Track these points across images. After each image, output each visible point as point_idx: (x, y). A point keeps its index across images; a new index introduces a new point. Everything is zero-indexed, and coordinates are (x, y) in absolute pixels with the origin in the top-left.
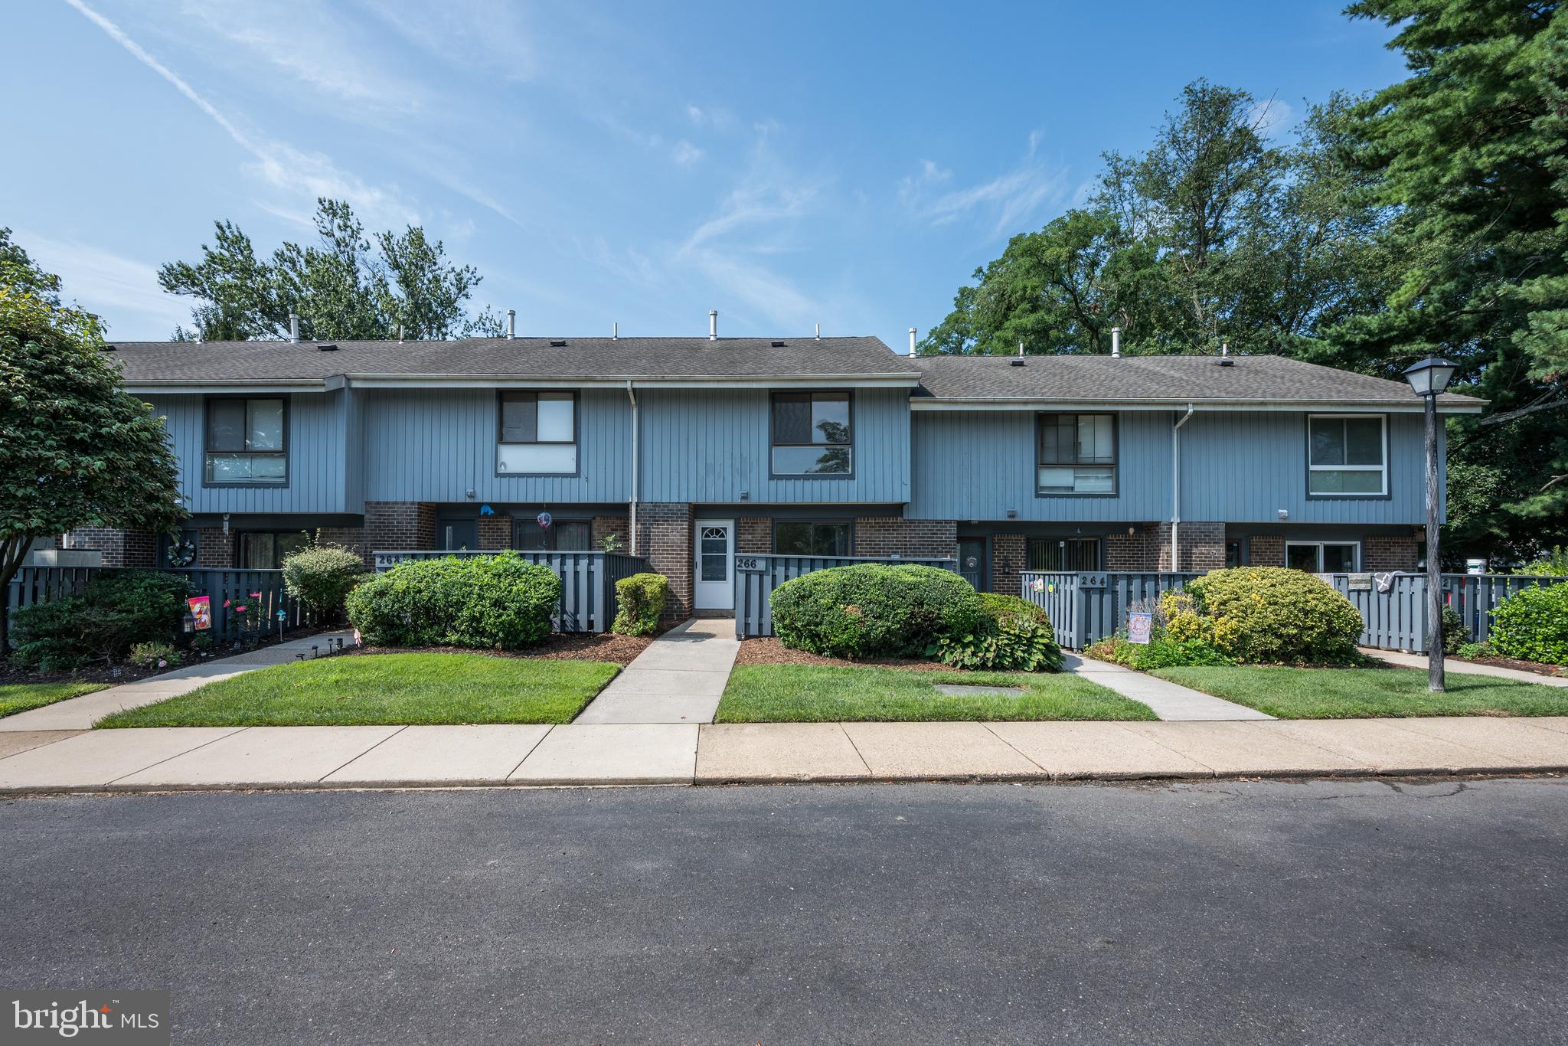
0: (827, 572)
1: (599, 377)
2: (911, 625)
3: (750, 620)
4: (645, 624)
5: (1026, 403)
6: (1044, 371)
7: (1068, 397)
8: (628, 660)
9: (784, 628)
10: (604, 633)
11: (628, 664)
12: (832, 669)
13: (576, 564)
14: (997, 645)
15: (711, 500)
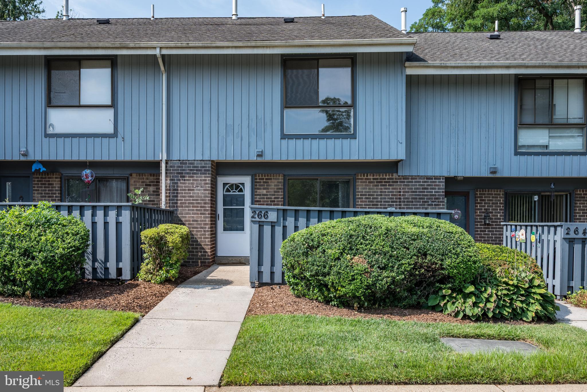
0: (334, 222)
1: (132, 45)
2: (415, 275)
3: (263, 269)
4: (167, 272)
5: (508, 67)
6: (519, 43)
7: (546, 62)
8: (147, 308)
9: (294, 277)
10: (131, 280)
11: (147, 313)
12: (340, 320)
13: (106, 215)
14: (497, 295)
15: (230, 158)
